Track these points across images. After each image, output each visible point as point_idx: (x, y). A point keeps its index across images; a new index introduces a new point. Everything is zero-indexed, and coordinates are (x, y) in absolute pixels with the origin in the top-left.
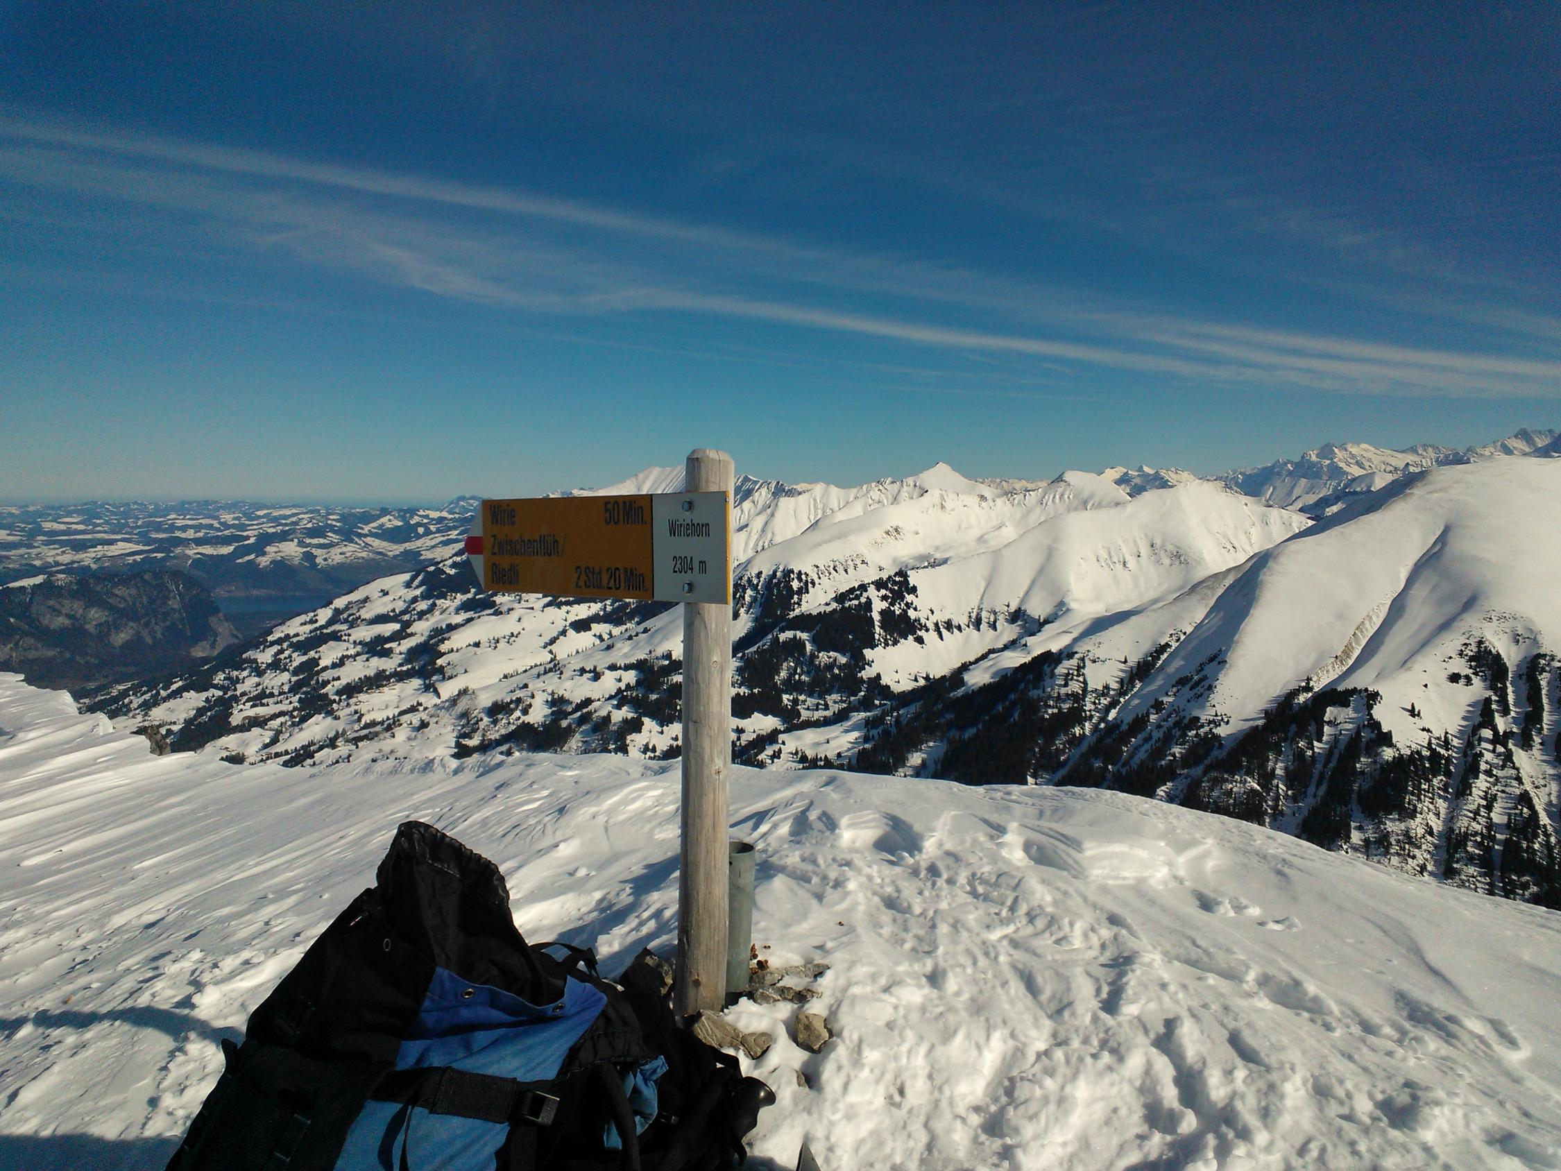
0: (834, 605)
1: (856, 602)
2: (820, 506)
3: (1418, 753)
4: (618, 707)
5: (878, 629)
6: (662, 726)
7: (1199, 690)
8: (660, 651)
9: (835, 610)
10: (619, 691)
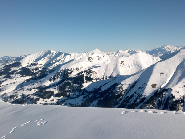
0: (77, 76)
1: (81, 75)
2: (74, 57)
3: (179, 99)
4: (35, 96)
5: (85, 80)
6: (43, 99)
7: (142, 89)
8: (43, 85)
9: (77, 77)
10: (35, 93)
